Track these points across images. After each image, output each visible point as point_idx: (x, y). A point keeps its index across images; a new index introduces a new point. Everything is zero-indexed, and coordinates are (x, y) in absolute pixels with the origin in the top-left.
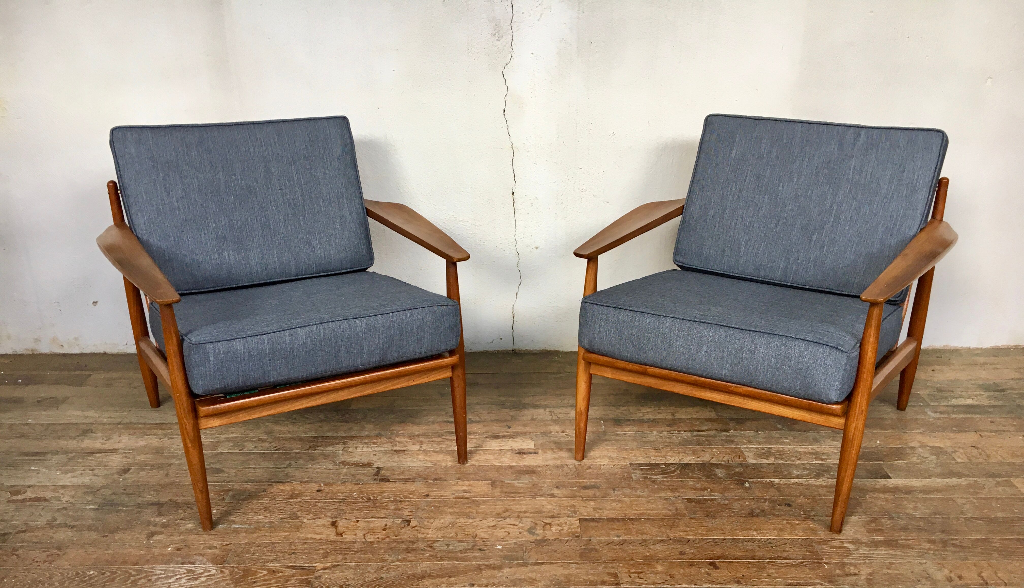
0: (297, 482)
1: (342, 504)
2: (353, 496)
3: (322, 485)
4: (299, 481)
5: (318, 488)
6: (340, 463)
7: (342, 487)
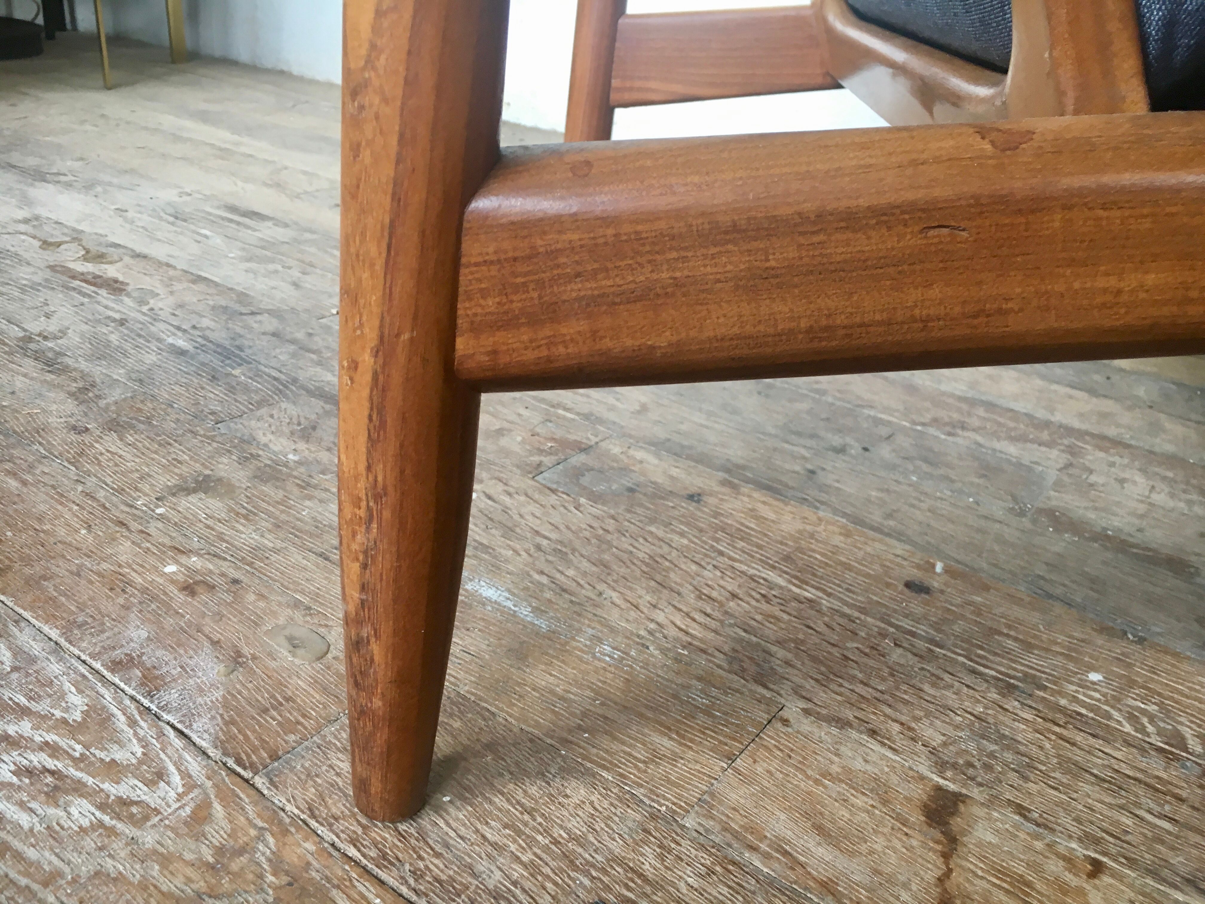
0: (835, 511)
1: (1012, 704)
2: (1084, 685)
3: (939, 567)
4: (845, 515)
5: (915, 574)
6: (1041, 511)
7: (1035, 617)
